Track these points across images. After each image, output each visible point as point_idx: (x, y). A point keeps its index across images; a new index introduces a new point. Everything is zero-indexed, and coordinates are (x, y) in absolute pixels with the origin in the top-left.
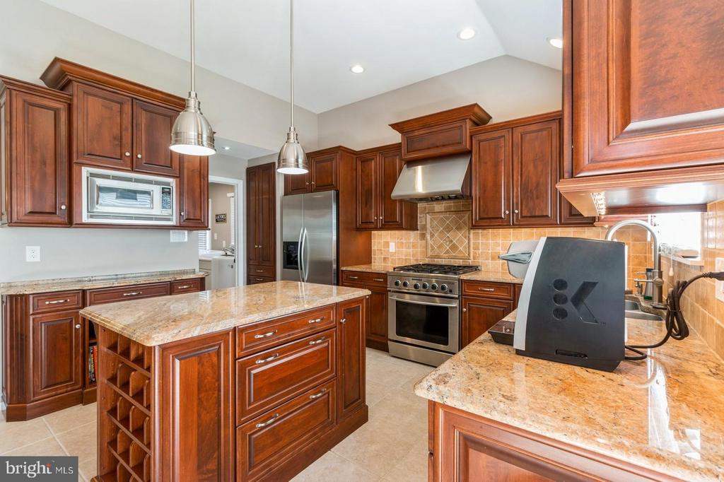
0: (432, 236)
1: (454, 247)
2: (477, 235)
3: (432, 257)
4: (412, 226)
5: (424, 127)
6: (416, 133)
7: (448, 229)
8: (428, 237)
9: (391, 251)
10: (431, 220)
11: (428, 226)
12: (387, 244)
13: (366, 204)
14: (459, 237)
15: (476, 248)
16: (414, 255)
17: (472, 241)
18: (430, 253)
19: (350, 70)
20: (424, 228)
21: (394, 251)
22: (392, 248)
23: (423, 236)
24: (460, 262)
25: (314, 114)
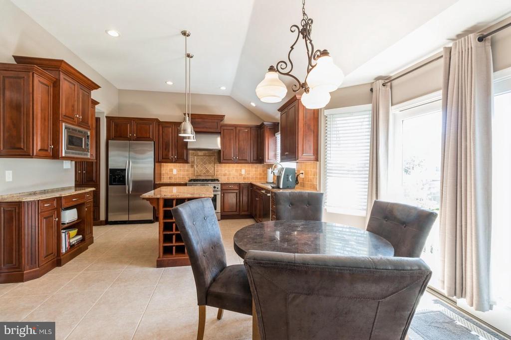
0: (197, 166)
1: (208, 171)
2: (218, 166)
3: (197, 176)
4: (186, 162)
5: (201, 118)
6: (197, 120)
7: (205, 163)
8: (195, 166)
9: (174, 173)
10: (197, 159)
11: (195, 161)
12: (171, 170)
13: (166, 149)
14: (210, 167)
15: (217, 171)
16: (187, 175)
17: (216, 169)
18: (196, 174)
19: (166, 82)
20: (193, 162)
21: (176, 173)
22: (175, 172)
23: (192, 166)
24: (210, 178)
25: (116, 88)
